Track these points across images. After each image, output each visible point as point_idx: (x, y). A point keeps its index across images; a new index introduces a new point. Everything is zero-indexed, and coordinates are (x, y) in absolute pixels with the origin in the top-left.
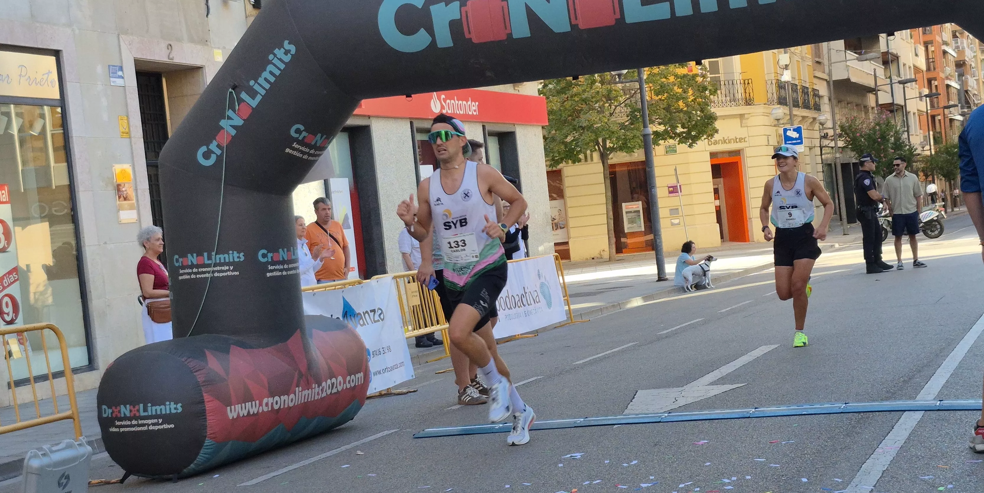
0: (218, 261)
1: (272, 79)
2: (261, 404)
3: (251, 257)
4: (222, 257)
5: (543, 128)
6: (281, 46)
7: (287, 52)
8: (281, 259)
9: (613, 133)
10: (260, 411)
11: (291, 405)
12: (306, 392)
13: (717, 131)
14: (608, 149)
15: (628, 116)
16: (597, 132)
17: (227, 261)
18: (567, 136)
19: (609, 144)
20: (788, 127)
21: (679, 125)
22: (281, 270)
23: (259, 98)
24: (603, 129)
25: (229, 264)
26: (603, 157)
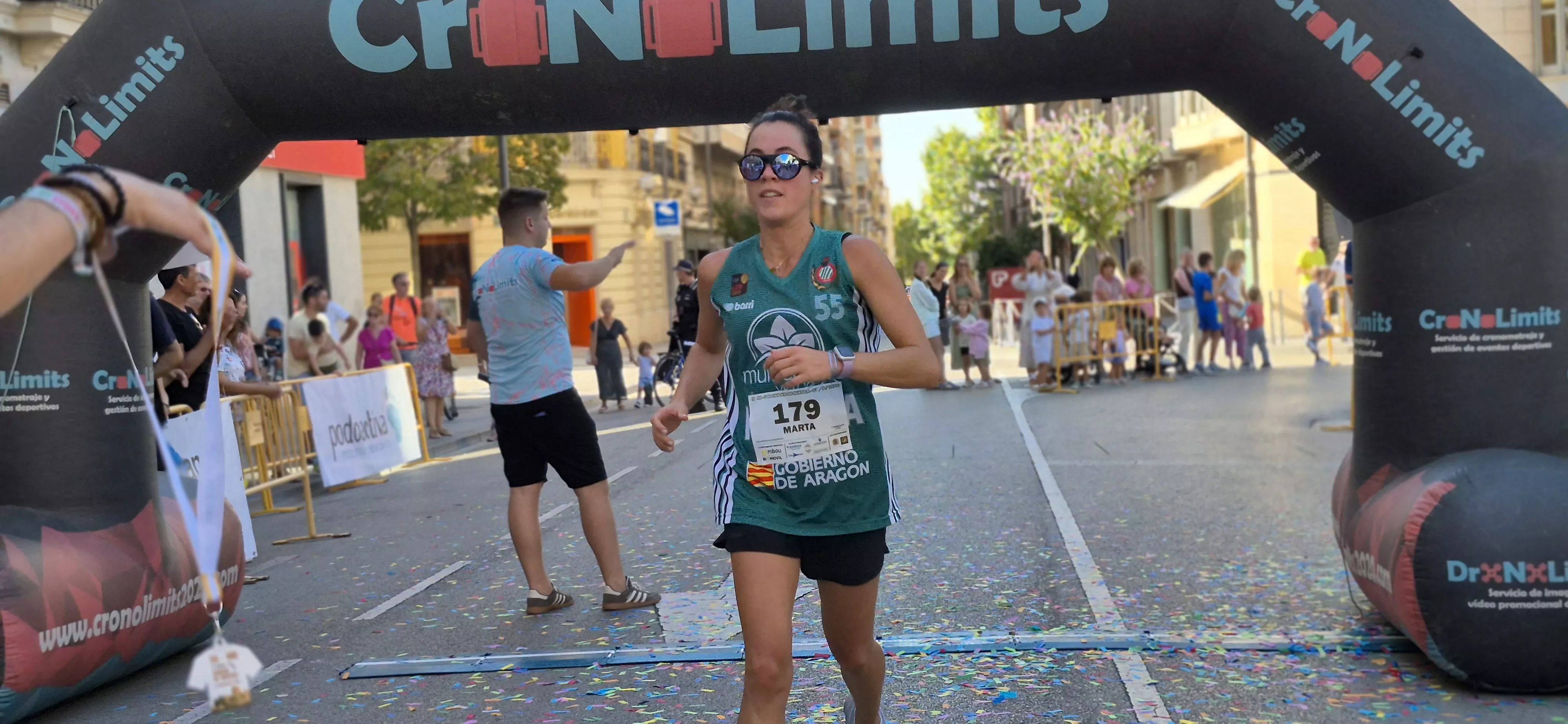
0: (24, 386)
1: (140, 97)
2: (90, 625)
3: (81, 381)
4: (31, 380)
5: (359, 183)
6: (158, 44)
7: (168, 55)
8: (130, 387)
9: (429, 193)
10: (89, 636)
11: (135, 623)
12: (158, 602)
13: (566, 200)
14: (419, 215)
15: (447, 172)
16: (407, 191)
17: (40, 386)
19: (420, 208)
20: (661, 200)
22: (128, 405)
23: (114, 125)
24: (414, 188)
25: (42, 392)
26: (412, 225)
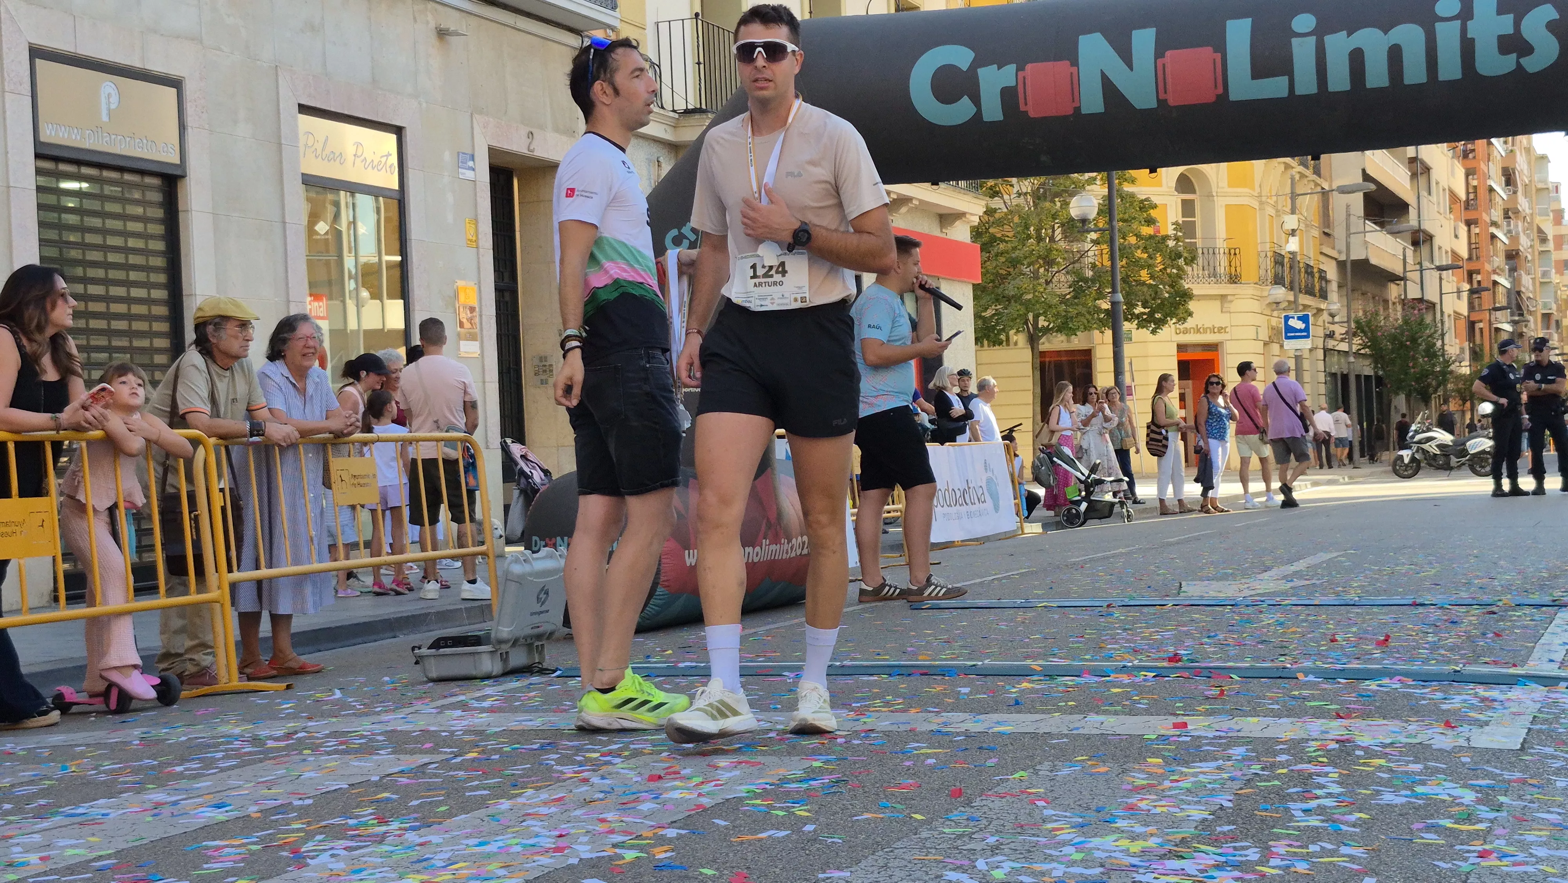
9: (1050, 307)
13: (1190, 314)
14: (1040, 330)
15: (1070, 287)
16: (1029, 305)
18: (986, 309)
19: (1042, 322)
20: (1291, 313)
21: (1139, 303)
24: (1037, 302)
26: (1033, 341)
